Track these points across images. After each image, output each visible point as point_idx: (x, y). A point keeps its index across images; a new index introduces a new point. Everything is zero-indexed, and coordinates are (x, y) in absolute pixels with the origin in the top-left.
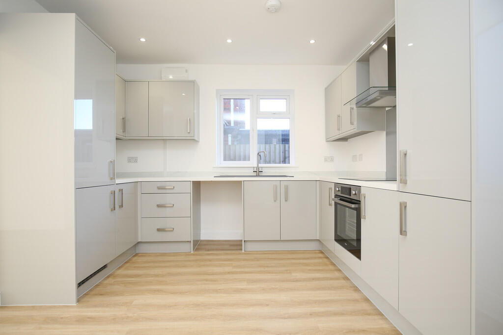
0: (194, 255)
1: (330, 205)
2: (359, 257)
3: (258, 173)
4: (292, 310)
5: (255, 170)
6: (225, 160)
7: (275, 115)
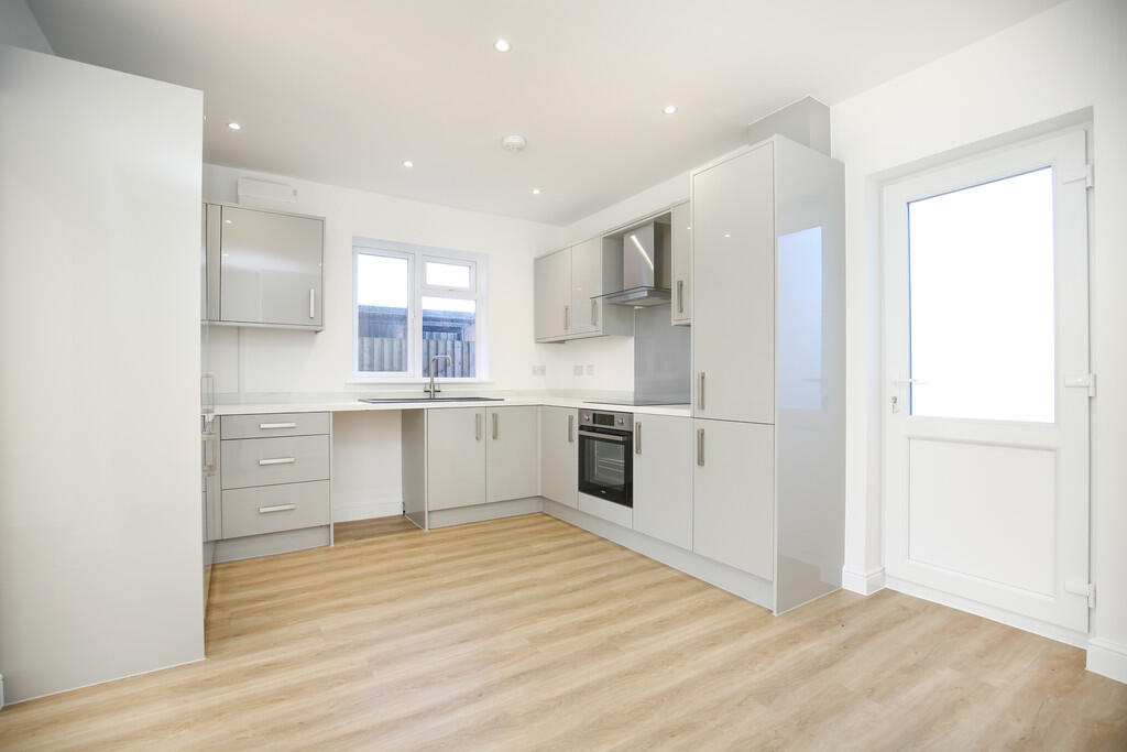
0: (336, 549)
1: (571, 440)
2: (630, 504)
3: (432, 395)
4: (570, 583)
5: (428, 389)
6: (361, 368)
7: (451, 292)
